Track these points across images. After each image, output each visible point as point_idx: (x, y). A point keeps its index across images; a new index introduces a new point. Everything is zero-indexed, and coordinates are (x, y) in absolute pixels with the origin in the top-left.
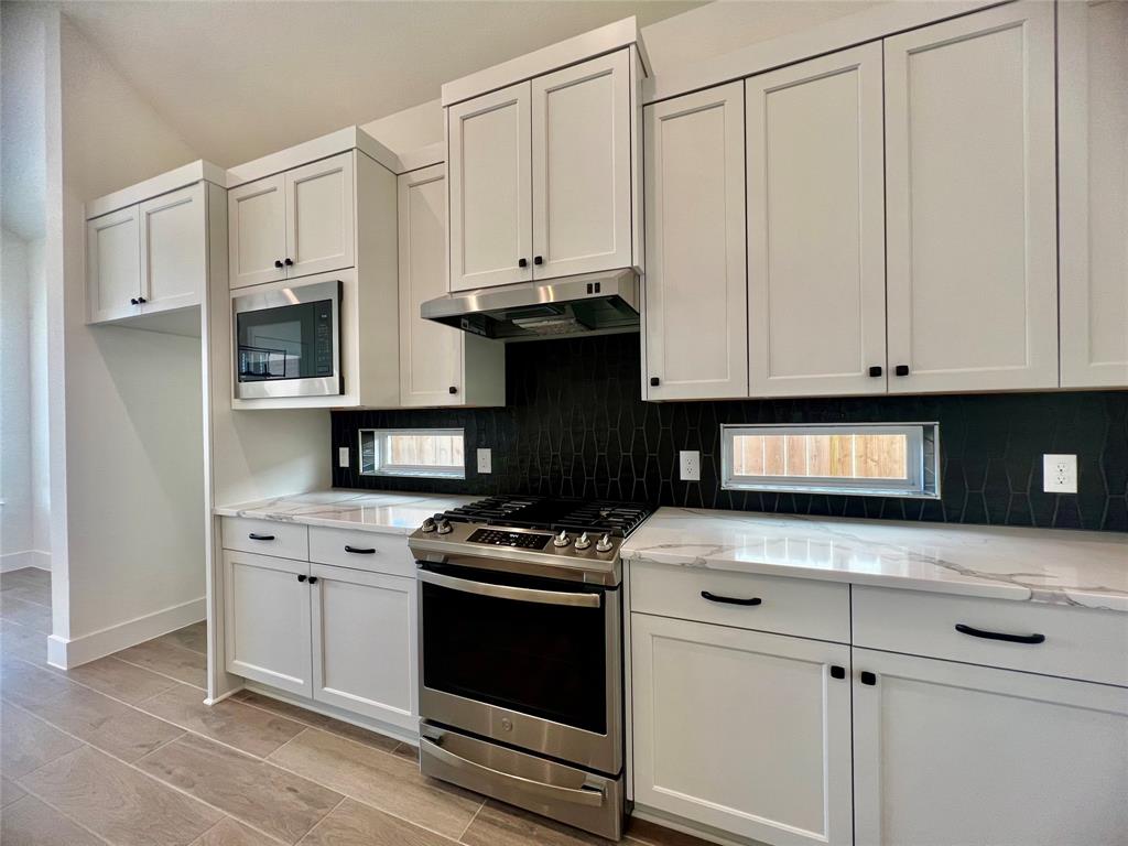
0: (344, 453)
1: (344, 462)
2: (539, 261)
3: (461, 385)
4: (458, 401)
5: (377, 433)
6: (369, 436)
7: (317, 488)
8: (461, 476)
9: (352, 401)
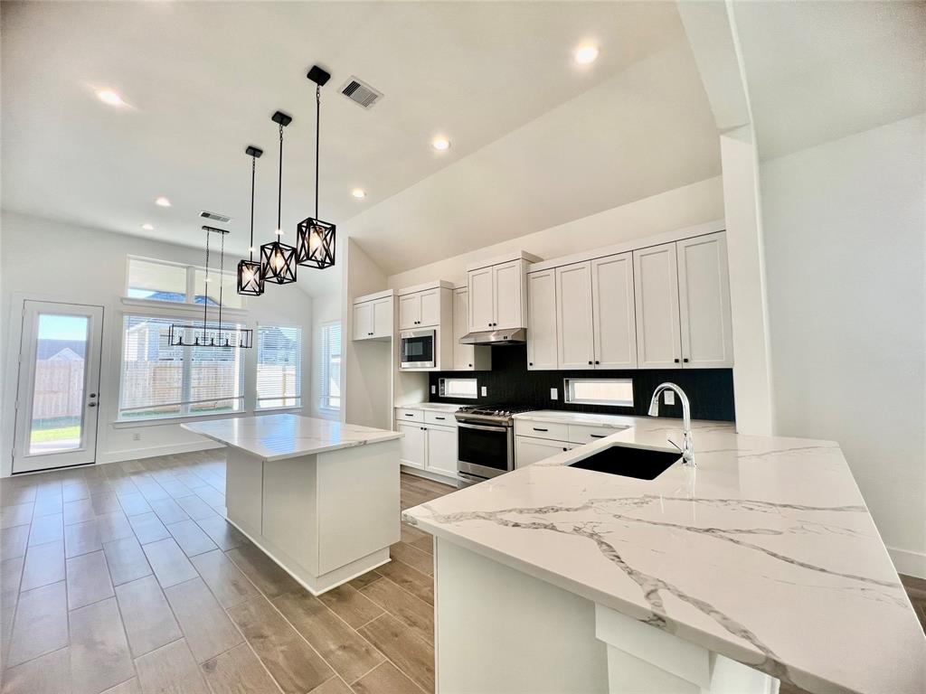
0: (434, 388)
1: (434, 392)
2: (495, 325)
3: (473, 363)
4: (472, 369)
5: (446, 380)
6: (443, 382)
7: (425, 401)
8: (476, 397)
9: (438, 369)
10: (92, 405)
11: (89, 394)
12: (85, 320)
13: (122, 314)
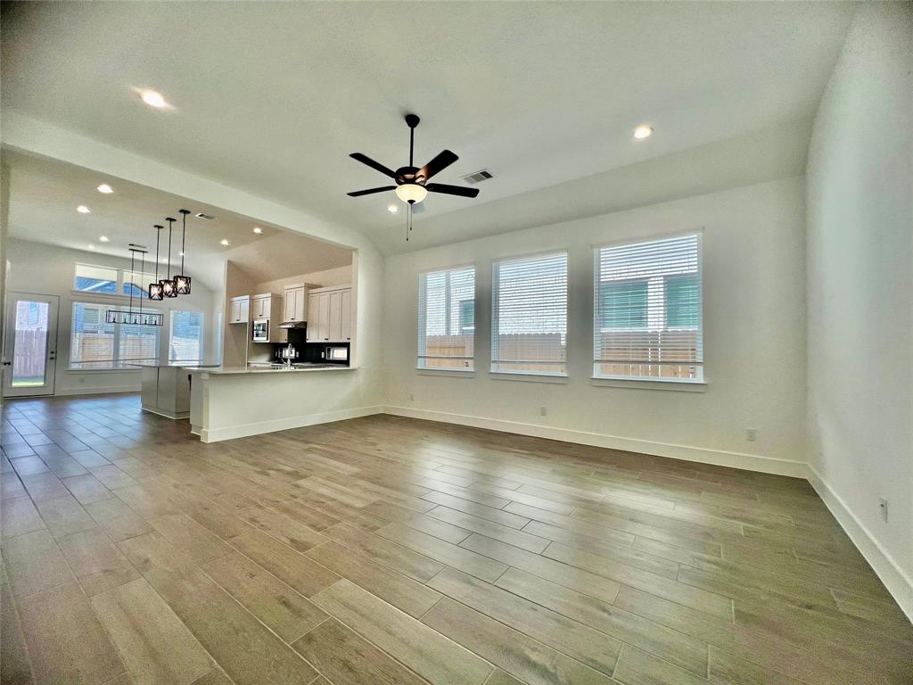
2: (293, 319)
4: (286, 341)
9: (268, 341)
10: (52, 358)
11: (49, 351)
12: (47, 304)
13: (72, 301)
